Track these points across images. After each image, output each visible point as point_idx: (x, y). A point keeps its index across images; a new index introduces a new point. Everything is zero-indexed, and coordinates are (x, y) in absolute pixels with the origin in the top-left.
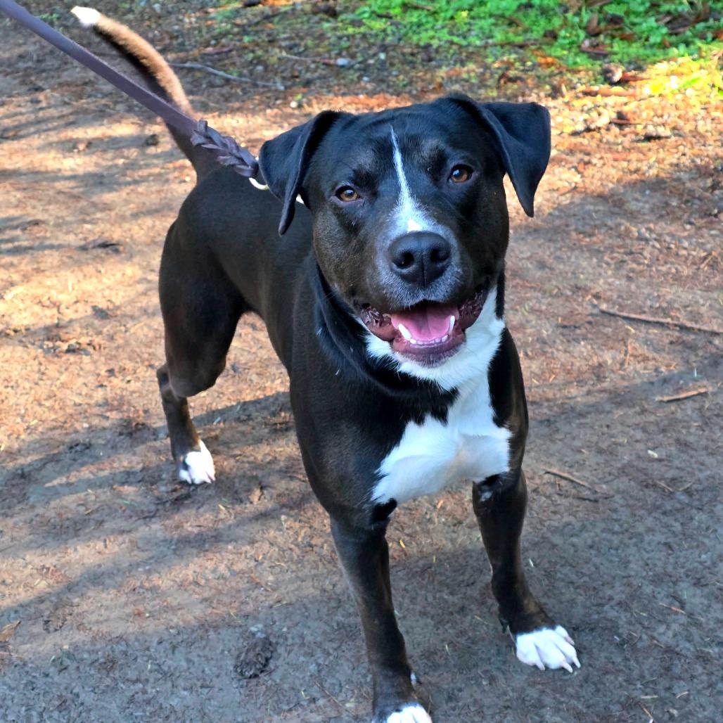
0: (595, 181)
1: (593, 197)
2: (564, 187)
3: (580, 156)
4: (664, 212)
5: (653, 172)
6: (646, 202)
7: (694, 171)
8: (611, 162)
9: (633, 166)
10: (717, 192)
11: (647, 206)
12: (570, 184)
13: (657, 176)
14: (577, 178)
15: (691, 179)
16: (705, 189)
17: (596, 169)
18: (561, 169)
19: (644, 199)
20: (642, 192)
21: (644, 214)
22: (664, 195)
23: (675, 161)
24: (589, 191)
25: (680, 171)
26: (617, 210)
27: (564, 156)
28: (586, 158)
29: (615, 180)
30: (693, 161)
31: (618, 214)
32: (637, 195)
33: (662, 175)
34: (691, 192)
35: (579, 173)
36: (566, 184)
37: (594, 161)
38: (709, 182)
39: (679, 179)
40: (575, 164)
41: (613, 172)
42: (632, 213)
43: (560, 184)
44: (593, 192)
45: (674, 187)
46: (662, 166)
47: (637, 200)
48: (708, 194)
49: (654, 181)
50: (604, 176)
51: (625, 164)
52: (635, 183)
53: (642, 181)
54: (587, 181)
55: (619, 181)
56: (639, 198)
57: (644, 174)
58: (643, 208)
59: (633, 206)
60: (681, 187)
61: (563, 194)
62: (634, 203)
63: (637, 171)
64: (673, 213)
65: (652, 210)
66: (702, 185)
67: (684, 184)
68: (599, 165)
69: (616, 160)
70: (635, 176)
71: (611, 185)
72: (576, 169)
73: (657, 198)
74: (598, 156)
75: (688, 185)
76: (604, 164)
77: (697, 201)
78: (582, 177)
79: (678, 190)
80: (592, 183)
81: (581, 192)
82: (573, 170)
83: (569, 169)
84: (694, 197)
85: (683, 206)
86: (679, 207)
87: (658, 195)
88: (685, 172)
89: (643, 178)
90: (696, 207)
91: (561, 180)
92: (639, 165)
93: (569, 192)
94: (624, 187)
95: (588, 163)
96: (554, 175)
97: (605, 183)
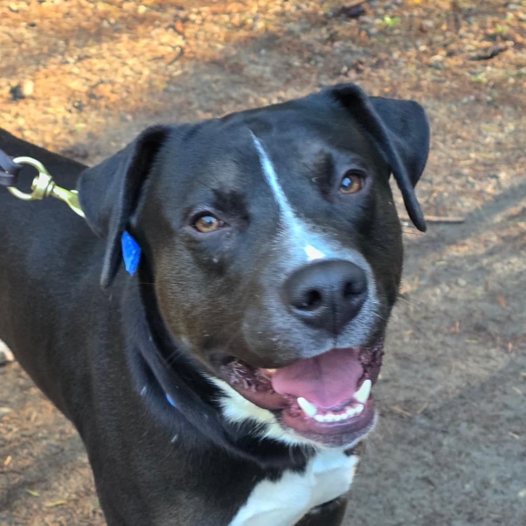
0: (201, 43)
1: (207, 64)
2: (170, 54)
3: (172, 11)
4: (289, 76)
5: (260, 25)
6: (266, 64)
7: (304, 20)
8: (210, 17)
9: (237, 19)
10: (337, 44)
11: (268, 69)
12: (174, 48)
13: (266, 29)
14: (179, 41)
15: (305, 31)
16: (325, 42)
17: (197, 28)
18: (157, 31)
19: (262, 61)
20: (257, 51)
21: (268, 80)
22: (282, 54)
23: (278, 9)
24: (199, 57)
25: (288, 21)
26: (236, 77)
27: (155, 13)
28: (182, 14)
29: (222, 39)
30: (299, 8)
31: (240, 83)
32: (252, 56)
33: (272, 28)
34: (309, 46)
35: (180, 33)
36: (170, 49)
37: (193, 17)
38: (324, 32)
39: (290, 32)
40: (172, 23)
41: (216, 29)
42: (255, 79)
43: (162, 50)
44: (204, 57)
45: (289, 42)
46: (267, 16)
47: (253, 62)
48: (327, 48)
49: (266, 36)
50: (208, 35)
51: (226, 18)
52: (245, 42)
53: (253, 38)
54: (192, 42)
55: (227, 40)
56: (257, 59)
57: (251, 29)
58: (264, 72)
59: (253, 71)
60: (296, 41)
61: (171, 63)
62: (252, 66)
63: (242, 25)
64: (300, 75)
65: (275, 73)
66: (318, 37)
67: (298, 37)
68: (198, 22)
69: (215, 13)
70: (242, 33)
71: (220, 47)
72: (173, 27)
73: (276, 59)
74: (195, 10)
75: (304, 38)
76: (203, 20)
77: (319, 58)
78: (185, 38)
79: (294, 45)
80: (198, 45)
81: (191, 59)
82: (171, 30)
83: (167, 29)
84: (314, 54)
85: (307, 65)
86: (303, 67)
87: (275, 54)
88: (295, 22)
89: (252, 34)
90: (321, 65)
91: (162, 44)
92: (243, 18)
93: (176, 59)
94: (235, 46)
95: (185, 20)
96: (151, 37)
97: (213, 44)
